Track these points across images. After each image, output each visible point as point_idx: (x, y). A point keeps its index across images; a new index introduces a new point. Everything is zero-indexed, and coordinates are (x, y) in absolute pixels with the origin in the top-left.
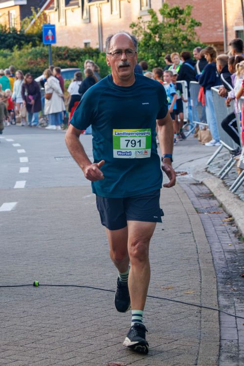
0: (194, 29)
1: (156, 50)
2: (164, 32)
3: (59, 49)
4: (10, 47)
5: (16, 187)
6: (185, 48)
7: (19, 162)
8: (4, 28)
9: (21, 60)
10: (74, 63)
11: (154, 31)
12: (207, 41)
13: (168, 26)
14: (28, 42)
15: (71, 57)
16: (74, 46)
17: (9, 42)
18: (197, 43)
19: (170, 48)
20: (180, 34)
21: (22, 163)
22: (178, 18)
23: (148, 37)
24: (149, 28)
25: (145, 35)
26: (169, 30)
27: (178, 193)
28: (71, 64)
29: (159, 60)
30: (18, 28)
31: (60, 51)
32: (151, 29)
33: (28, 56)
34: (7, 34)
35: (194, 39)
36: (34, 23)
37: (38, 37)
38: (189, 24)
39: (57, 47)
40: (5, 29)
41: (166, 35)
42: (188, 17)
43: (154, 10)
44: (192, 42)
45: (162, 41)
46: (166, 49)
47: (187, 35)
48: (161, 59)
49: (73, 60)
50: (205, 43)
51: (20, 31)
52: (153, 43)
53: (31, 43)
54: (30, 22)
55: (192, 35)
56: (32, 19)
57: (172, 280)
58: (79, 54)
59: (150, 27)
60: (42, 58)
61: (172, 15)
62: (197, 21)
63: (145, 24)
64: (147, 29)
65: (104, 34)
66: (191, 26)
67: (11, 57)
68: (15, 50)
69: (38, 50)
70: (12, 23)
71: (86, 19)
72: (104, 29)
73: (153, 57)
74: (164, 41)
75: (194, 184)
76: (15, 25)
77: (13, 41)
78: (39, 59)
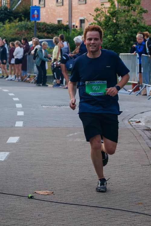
0: (142, 15)
1: (114, 29)
2: (120, 16)
3: (39, 24)
4: (2, 20)
5: (16, 125)
6: (135, 28)
7: (16, 107)
9: (10, 31)
10: (50, 35)
11: (113, 15)
12: (149, 24)
13: (123, 11)
14: (15, 18)
15: (48, 30)
16: (50, 22)
17: (1, 17)
18: (144, 25)
19: (124, 28)
20: (131, 18)
21: (18, 108)
22: (131, 6)
23: (108, 19)
24: (109, 12)
25: (106, 17)
26: (123, 14)
27: (136, 135)
28: (48, 35)
29: (115, 37)
30: (8, 6)
31: (40, 25)
32: (110, 13)
33: (16, 28)
35: (142, 22)
36: (21, 3)
37: (23, 14)
38: (139, 11)
39: (38, 23)
41: (121, 18)
42: (138, 5)
44: (140, 24)
45: (118, 23)
46: (120, 29)
47: (137, 19)
48: (117, 36)
49: (48, 33)
50: (149, 25)
51: (9, 9)
52: (111, 24)
53: (18, 18)
54: (18, 2)
55: (140, 19)
58: (54, 29)
59: (110, 12)
60: (26, 30)
61: (126, 4)
62: (145, 9)
63: (106, 9)
64: (107, 13)
65: (73, 15)
66: (140, 13)
67: (3, 28)
68: (6, 23)
69: (23, 24)
70: (3, 3)
71: (60, 3)
72: (73, 11)
73: (111, 34)
74: (120, 22)
75: (146, 130)
76: (6, 4)
77: (4, 16)
78: (23, 31)
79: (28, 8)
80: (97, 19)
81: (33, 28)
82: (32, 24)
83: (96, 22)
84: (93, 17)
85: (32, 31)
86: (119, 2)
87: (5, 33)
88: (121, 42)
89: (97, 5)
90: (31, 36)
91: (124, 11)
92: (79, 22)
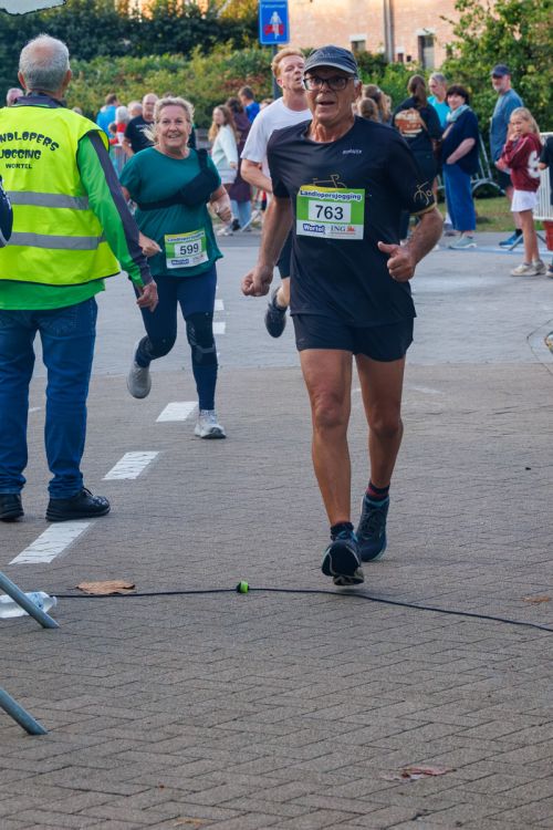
1: (515, 60)
2: (533, 19)
4: (184, 49)
8: (170, 6)
9: (208, 79)
11: (511, 17)
13: (542, 5)
14: (224, 39)
17: (182, 38)
19: (545, 55)
23: (497, 31)
24: (499, 10)
25: (491, 26)
26: (543, 14)
29: (522, 83)
30: (203, 4)
32: (504, 13)
33: (225, 70)
34: (179, 20)
37: (247, 27)
40: (173, 9)
41: (537, 26)
45: (528, 40)
46: (536, 58)
48: (526, 80)
51: (207, 14)
52: (507, 44)
53: (231, 40)
59: (502, 8)
60: (255, 75)
63: (490, 1)
64: (495, 12)
65: (397, 23)
67: (187, 71)
68: (195, 56)
69: (246, 56)
72: (398, 11)
74: (534, 39)
77: (192, 36)
78: (249, 77)
80: (465, 31)
83: (462, 40)
84: (451, 28)
87: (191, 85)
88: (541, 100)
92: (414, 43)
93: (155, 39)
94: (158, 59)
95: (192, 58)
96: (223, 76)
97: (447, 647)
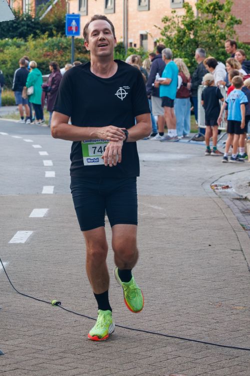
0: (232, 27)
1: (191, 48)
2: (200, 28)
4: (24, 36)
5: (44, 192)
7: (43, 166)
8: (17, 14)
9: (35, 51)
11: (189, 27)
12: (245, 41)
13: (204, 22)
14: (43, 32)
17: (22, 30)
20: (217, 32)
21: (46, 166)
22: (218, 13)
23: (182, 34)
24: (183, 24)
25: (179, 31)
26: (205, 26)
29: (193, 60)
30: (32, 14)
31: (80, 43)
32: (187, 25)
33: (45, 47)
34: (20, 22)
36: (51, 10)
37: (55, 26)
38: (228, 21)
39: (77, 39)
40: (19, 16)
41: (202, 32)
42: (227, 13)
43: (190, 4)
45: (197, 39)
47: (226, 33)
50: (244, 43)
51: (34, 18)
52: (187, 40)
53: (47, 33)
54: (47, 9)
55: (231, 33)
56: (49, 6)
57: (226, 297)
59: (185, 23)
60: (59, 51)
61: (210, 11)
62: (238, 19)
63: (179, 18)
64: (181, 24)
65: (130, 27)
66: (230, 24)
67: (25, 47)
68: (29, 40)
69: (55, 40)
70: (26, 9)
71: (110, 9)
72: (130, 21)
73: (187, 56)
74: (200, 38)
75: (238, 199)
76: (30, 12)
77: (27, 30)
78: (55, 52)
79: (63, 17)
80: (166, 33)
81: (69, 48)
82: (68, 41)
83: (165, 38)
84: (160, 31)
85: (69, 52)
86: (199, 8)
89: (166, 12)
90: (67, 60)
91: (207, 22)
92: (138, 38)
93: (9, 30)
94: (10, 40)
95: (28, 41)
96: (43, 50)
97: (182, 324)
